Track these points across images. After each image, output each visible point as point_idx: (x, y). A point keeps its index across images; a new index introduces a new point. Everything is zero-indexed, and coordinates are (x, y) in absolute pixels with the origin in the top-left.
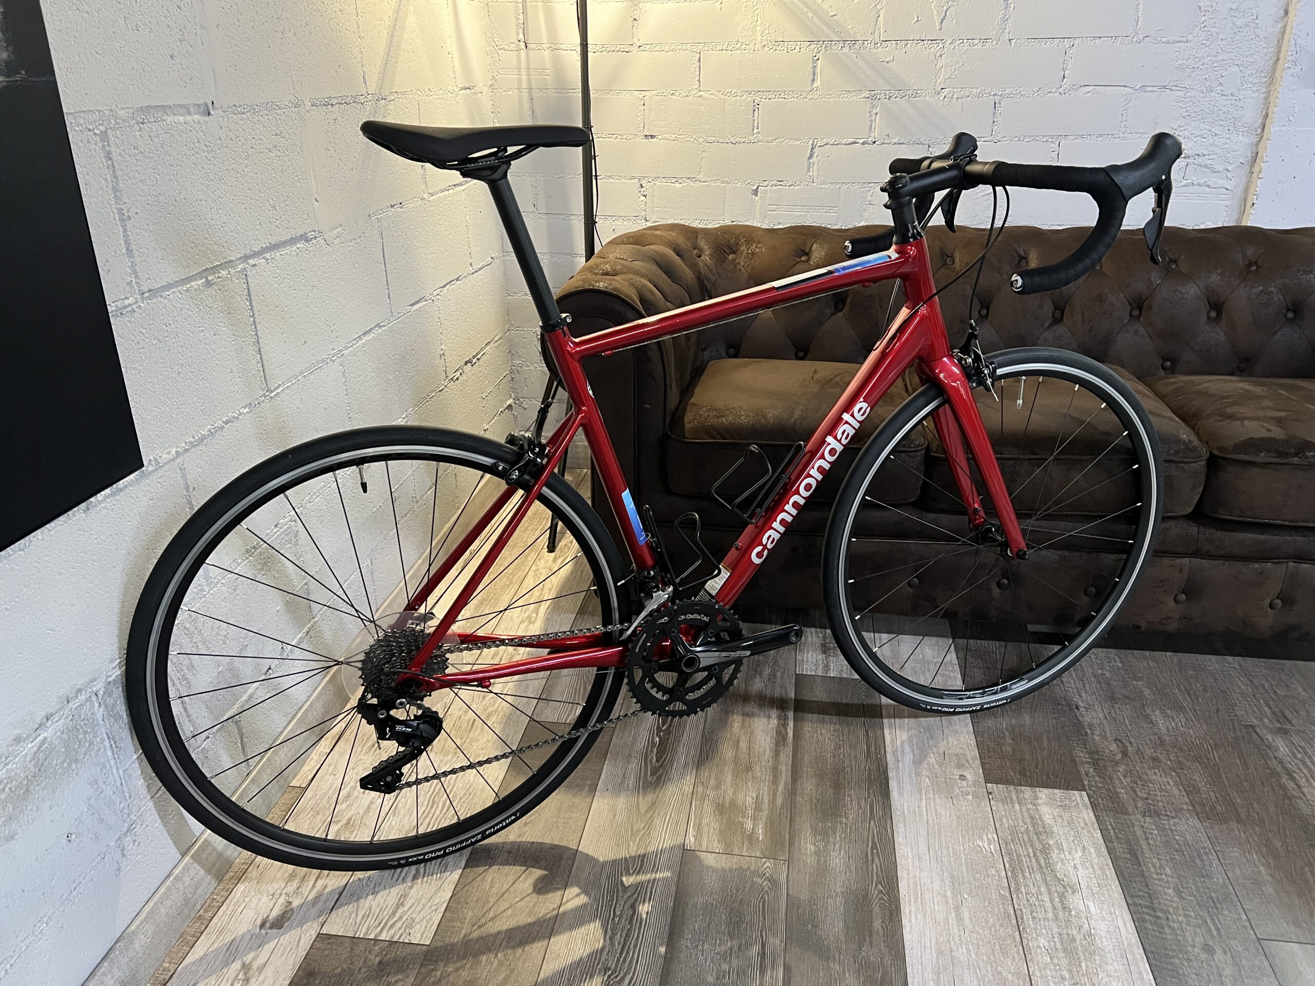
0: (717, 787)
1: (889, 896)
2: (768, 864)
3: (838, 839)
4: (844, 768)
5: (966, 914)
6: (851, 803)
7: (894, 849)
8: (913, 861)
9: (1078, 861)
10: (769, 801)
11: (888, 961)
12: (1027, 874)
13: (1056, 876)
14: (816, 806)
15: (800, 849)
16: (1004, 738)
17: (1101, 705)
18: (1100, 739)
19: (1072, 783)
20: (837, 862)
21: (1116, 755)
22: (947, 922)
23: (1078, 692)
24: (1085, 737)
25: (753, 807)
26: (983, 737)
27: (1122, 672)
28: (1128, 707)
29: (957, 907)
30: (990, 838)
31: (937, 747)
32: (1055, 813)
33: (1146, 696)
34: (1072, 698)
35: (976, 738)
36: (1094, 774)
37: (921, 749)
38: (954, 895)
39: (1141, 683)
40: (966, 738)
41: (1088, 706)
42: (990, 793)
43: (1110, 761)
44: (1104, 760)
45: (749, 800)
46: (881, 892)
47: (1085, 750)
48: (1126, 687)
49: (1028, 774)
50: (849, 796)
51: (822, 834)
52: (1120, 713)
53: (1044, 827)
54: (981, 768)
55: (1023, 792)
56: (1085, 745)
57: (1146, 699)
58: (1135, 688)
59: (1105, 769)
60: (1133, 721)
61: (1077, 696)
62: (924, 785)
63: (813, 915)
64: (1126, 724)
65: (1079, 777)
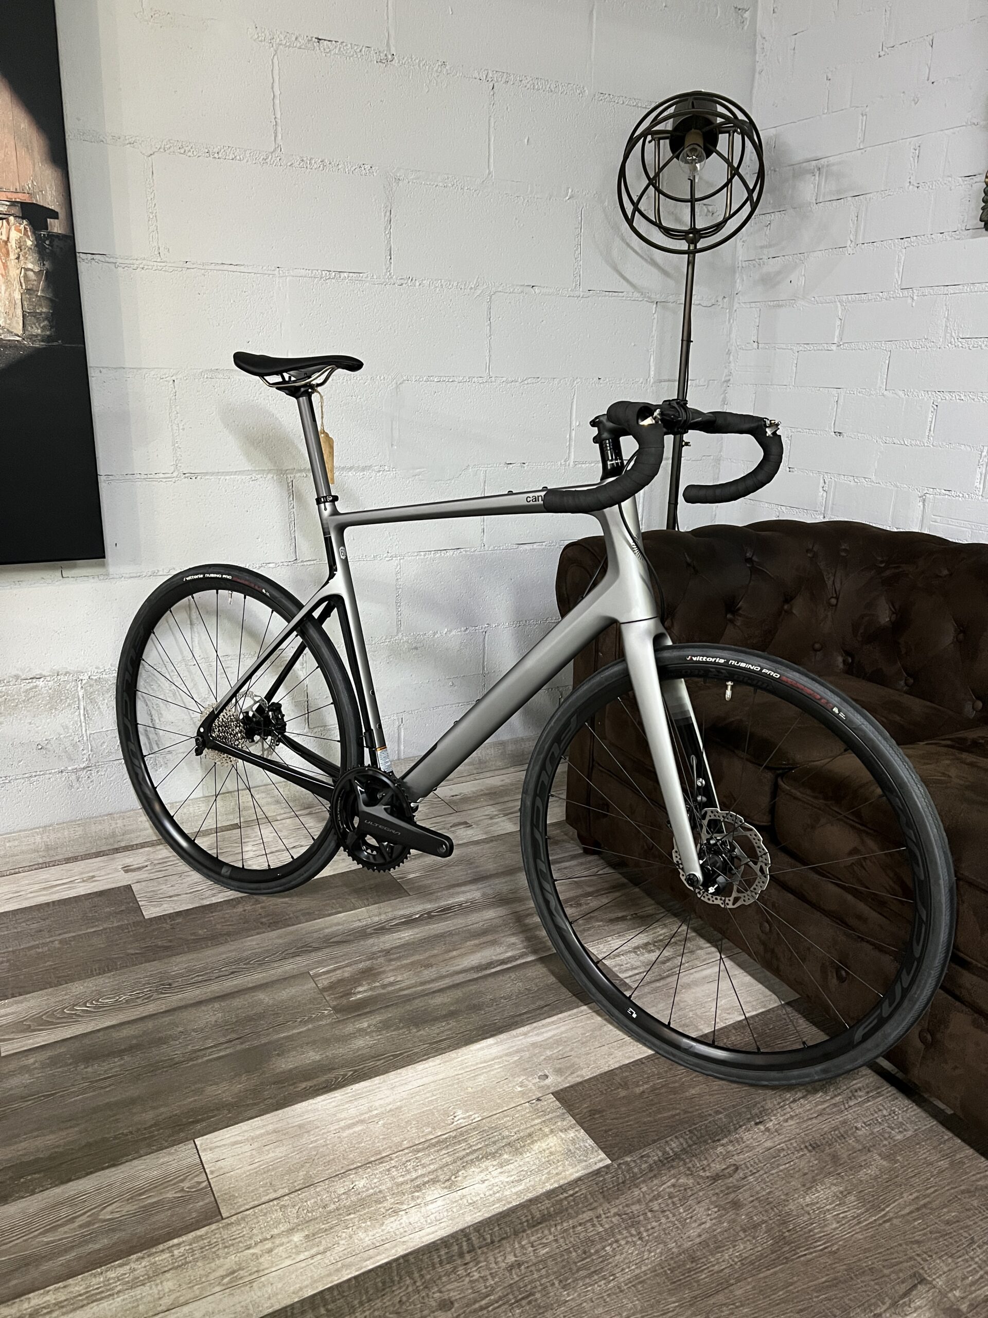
0: (391, 960)
1: (343, 1081)
2: (326, 1012)
3: (388, 1035)
4: (480, 1010)
5: (358, 1129)
6: (439, 1028)
7: (405, 1067)
8: (399, 1081)
9: (493, 1181)
10: (400, 988)
11: (268, 1102)
12: (444, 1152)
13: (461, 1170)
14: (418, 1011)
15: (357, 1021)
16: (638, 1086)
17: (790, 1140)
18: (721, 1152)
19: (616, 1149)
20: (360, 1043)
21: (705, 1171)
22: (339, 1120)
23: (792, 1117)
24: (709, 1141)
25: (385, 983)
26: (623, 1072)
27: (885, 1142)
28: (816, 1162)
29: (362, 1122)
30: (473, 1117)
31: (572, 1050)
32: (553, 1149)
33: (861, 1173)
34: (774, 1115)
35: (616, 1069)
36: (652, 1162)
37: (558, 1042)
38: (376, 1116)
39: (884, 1163)
40: (607, 1062)
41: (774, 1130)
42: (538, 1100)
43: (689, 1169)
44: (685, 1164)
45: (392, 979)
46: (344, 1075)
47: (685, 1146)
48: (855, 1152)
49: (597, 1116)
50: (448, 1024)
51: (386, 1025)
52: (794, 1158)
53: (524, 1146)
54: (571, 1084)
55: (564, 1120)
56: (696, 1144)
57: (853, 1174)
58: (865, 1160)
59: (670, 1167)
60: (792, 1172)
61: (782, 1118)
62: (507, 1058)
63: (289, 1051)
64: (778, 1167)
65: (630, 1153)
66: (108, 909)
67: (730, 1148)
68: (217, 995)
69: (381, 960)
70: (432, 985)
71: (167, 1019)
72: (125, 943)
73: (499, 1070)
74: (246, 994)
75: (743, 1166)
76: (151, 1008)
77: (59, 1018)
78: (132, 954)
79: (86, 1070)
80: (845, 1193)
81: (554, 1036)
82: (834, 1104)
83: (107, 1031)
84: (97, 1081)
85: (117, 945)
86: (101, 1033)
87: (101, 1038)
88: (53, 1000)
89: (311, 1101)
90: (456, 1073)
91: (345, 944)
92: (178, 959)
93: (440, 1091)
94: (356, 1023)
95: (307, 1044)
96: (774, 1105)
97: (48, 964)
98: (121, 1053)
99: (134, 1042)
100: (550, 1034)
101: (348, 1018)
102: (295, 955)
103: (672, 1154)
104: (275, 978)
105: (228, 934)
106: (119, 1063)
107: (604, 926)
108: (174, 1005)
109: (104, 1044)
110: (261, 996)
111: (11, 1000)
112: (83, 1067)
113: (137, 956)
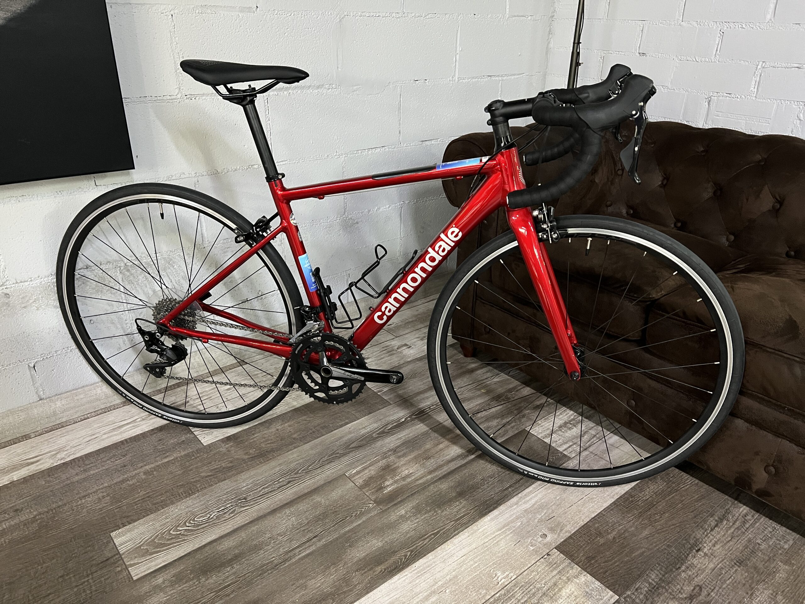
0: (399, 457)
1: (407, 561)
2: (371, 505)
3: (423, 518)
4: (478, 488)
5: (433, 599)
6: (456, 507)
7: (445, 542)
8: (446, 555)
10: (415, 478)
11: (359, 587)
14: (435, 496)
15: (396, 509)
16: (609, 534)
17: (723, 560)
18: (685, 577)
19: (617, 586)
20: (406, 527)
21: (682, 594)
22: (417, 594)
23: (716, 542)
24: (674, 570)
25: (403, 476)
26: (594, 524)
27: (780, 552)
28: (746, 574)
29: (434, 592)
30: (510, 577)
31: (553, 512)
32: (576, 593)
33: (777, 577)
34: (705, 543)
35: (588, 522)
36: (645, 593)
37: (542, 507)
38: (442, 586)
39: (787, 567)
40: (580, 518)
41: (709, 554)
42: (548, 555)
43: (671, 593)
44: (667, 590)
45: (407, 472)
46: (405, 556)
47: (661, 576)
48: (766, 562)
49: (593, 562)
50: (461, 503)
51: (418, 510)
52: (732, 574)
53: (555, 594)
54: (565, 538)
55: (572, 568)
56: (666, 573)
57: (772, 579)
58: (774, 567)
59: (658, 596)
60: (735, 584)
61: (710, 544)
62: (513, 525)
63: (356, 541)
64: (725, 582)
65: (628, 587)
66: (173, 442)
67: (690, 573)
68: (285, 502)
69: (392, 458)
70: (436, 473)
71: (254, 528)
72: (197, 468)
73: (511, 535)
74: (306, 498)
75: (704, 585)
76: (239, 521)
77: (168, 540)
78: (206, 477)
79: (207, 582)
80: (774, 594)
81: (536, 502)
82: (738, 528)
83: (212, 546)
84: (220, 590)
85: (191, 470)
86: (208, 548)
87: (210, 552)
88: (158, 525)
89: (390, 582)
90: (483, 542)
91: (361, 448)
92: (244, 476)
93: (479, 557)
94: (396, 512)
95: (368, 533)
96: (702, 535)
97: (141, 494)
98: (230, 562)
99: (237, 551)
100: (533, 501)
101: (389, 508)
102: (330, 461)
103: (655, 584)
104: (322, 483)
105: (273, 451)
106: (230, 573)
107: (532, 413)
108: (255, 515)
109: (214, 556)
110: (317, 498)
111: (123, 529)
112: (204, 579)
113: (210, 478)
